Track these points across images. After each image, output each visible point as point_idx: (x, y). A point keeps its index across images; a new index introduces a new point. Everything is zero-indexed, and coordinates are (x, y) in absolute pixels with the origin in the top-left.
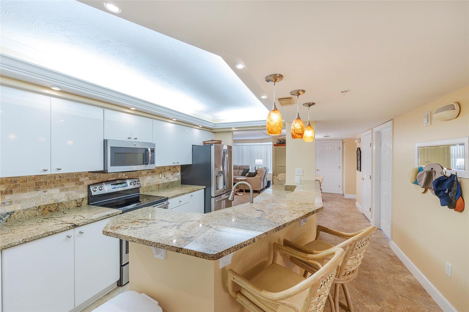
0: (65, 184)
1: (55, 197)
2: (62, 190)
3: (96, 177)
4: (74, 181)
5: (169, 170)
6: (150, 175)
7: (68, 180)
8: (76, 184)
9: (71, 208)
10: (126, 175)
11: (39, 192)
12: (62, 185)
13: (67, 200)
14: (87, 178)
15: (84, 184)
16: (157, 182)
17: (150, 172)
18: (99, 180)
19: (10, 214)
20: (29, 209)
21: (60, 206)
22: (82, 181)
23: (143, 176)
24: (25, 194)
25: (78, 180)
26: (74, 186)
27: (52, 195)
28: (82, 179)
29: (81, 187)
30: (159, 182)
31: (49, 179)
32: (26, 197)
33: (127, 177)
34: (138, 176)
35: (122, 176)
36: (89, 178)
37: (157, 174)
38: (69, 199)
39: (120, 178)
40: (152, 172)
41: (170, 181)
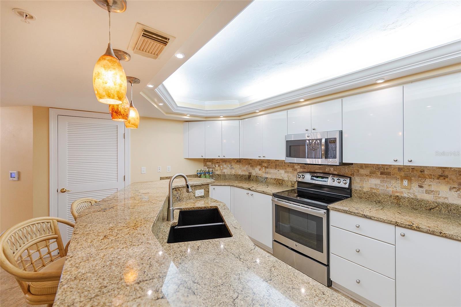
0: (287, 168)
1: (282, 175)
2: (285, 172)
3: (305, 166)
4: (292, 168)
5: (441, 176)
6: (379, 178)
7: (288, 165)
8: (293, 169)
9: (288, 186)
10: (334, 170)
11: (276, 170)
12: (286, 169)
13: (288, 179)
14: (299, 166)
15: (297, 171)
16: (397, 192)
17: (377, 173)
18: (307, 170)
19: (267, 178)
20: (272, 178)
21: (283, 182)
22: (296, 168)
23: (362, 175)
24: (272, 170)
25: (293, 167)
26: (291, 171)
27: (281, 174)
28: (296, 167)
29: (295, 172)
30: (402, 192)
31: (280, 163)
32: (272, 172)
33: (336, 173)
34: (353, 174)
35: (330, 170)
36: (300, 166)
37: (397, 179)
38: (289, 179)
39: (328, 172)
40: (382, 173)
41: (441, 201)
